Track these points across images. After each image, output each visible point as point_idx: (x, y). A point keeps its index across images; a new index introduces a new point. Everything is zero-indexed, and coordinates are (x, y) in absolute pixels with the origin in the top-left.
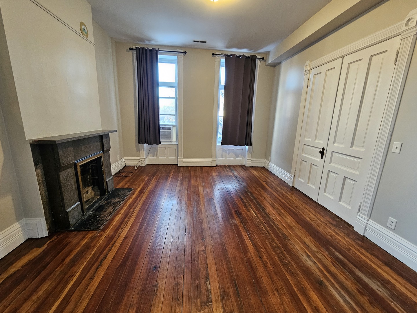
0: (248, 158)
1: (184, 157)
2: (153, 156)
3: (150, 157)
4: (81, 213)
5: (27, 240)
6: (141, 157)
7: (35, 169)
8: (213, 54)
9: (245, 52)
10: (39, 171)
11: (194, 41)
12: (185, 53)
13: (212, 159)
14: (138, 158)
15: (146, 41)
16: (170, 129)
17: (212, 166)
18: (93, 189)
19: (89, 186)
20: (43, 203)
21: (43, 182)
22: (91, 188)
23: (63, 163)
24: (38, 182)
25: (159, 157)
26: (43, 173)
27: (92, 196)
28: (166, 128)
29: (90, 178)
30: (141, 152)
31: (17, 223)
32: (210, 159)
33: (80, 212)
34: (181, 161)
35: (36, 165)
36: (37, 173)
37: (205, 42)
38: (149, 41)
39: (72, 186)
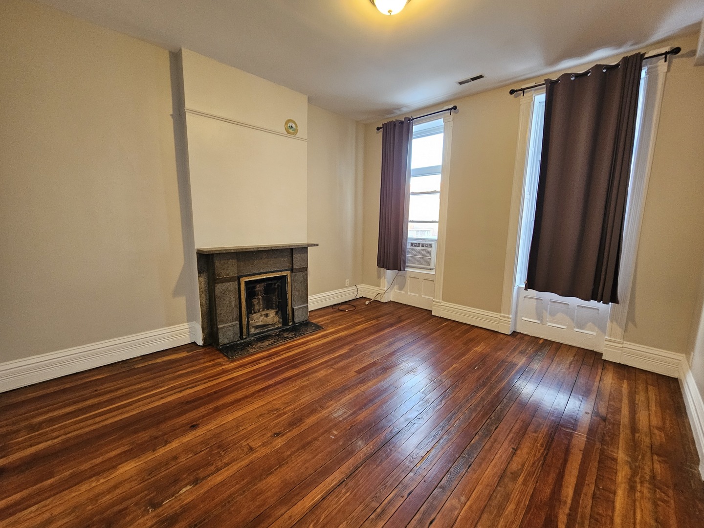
0: (610, 336)
1: (443, 300)
2: (401, 289)
3: (396, 289)
4: (239, 335)
5: (192, 343)
6: (381, 288)
7: (199, 277)
8: (512, 92)
9: (606, 55)
10: (202, 279)
11: (461, 83)
12: (455, 108)
13: (501, 316)
14: (377, 288)
15: (396, 111)
16: (430, 246)
17: (497, 332)
18: (277, 313)
19: (273, 309)
20: (202, 312)
21: (205, 290)
22: (275, 313)
23: (219, 275)
24: (199, 289)
25: (409, 293)
26: (207, 283)
27: (274, 321)
28: (423, 245)
29: (275, 299)
30: (381, 280)
31: (187, 324)
32: (496, 315)
33: (237, 334)
34: (438, 307)
35: (200, 272)
36: (199, 281)
37: (481, 77)
38: (398, 109)
39: (230, 302)
